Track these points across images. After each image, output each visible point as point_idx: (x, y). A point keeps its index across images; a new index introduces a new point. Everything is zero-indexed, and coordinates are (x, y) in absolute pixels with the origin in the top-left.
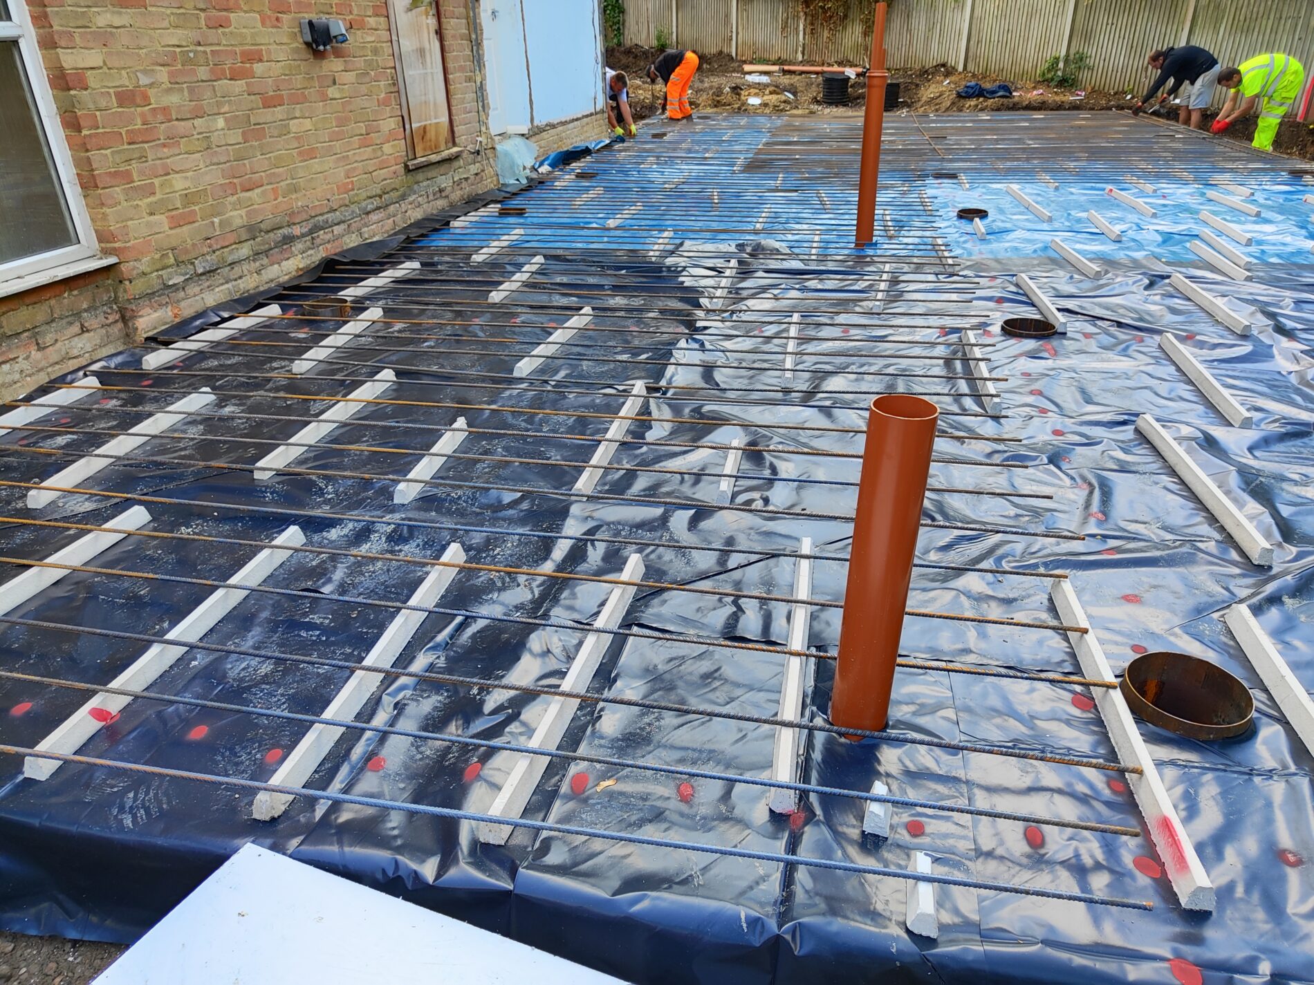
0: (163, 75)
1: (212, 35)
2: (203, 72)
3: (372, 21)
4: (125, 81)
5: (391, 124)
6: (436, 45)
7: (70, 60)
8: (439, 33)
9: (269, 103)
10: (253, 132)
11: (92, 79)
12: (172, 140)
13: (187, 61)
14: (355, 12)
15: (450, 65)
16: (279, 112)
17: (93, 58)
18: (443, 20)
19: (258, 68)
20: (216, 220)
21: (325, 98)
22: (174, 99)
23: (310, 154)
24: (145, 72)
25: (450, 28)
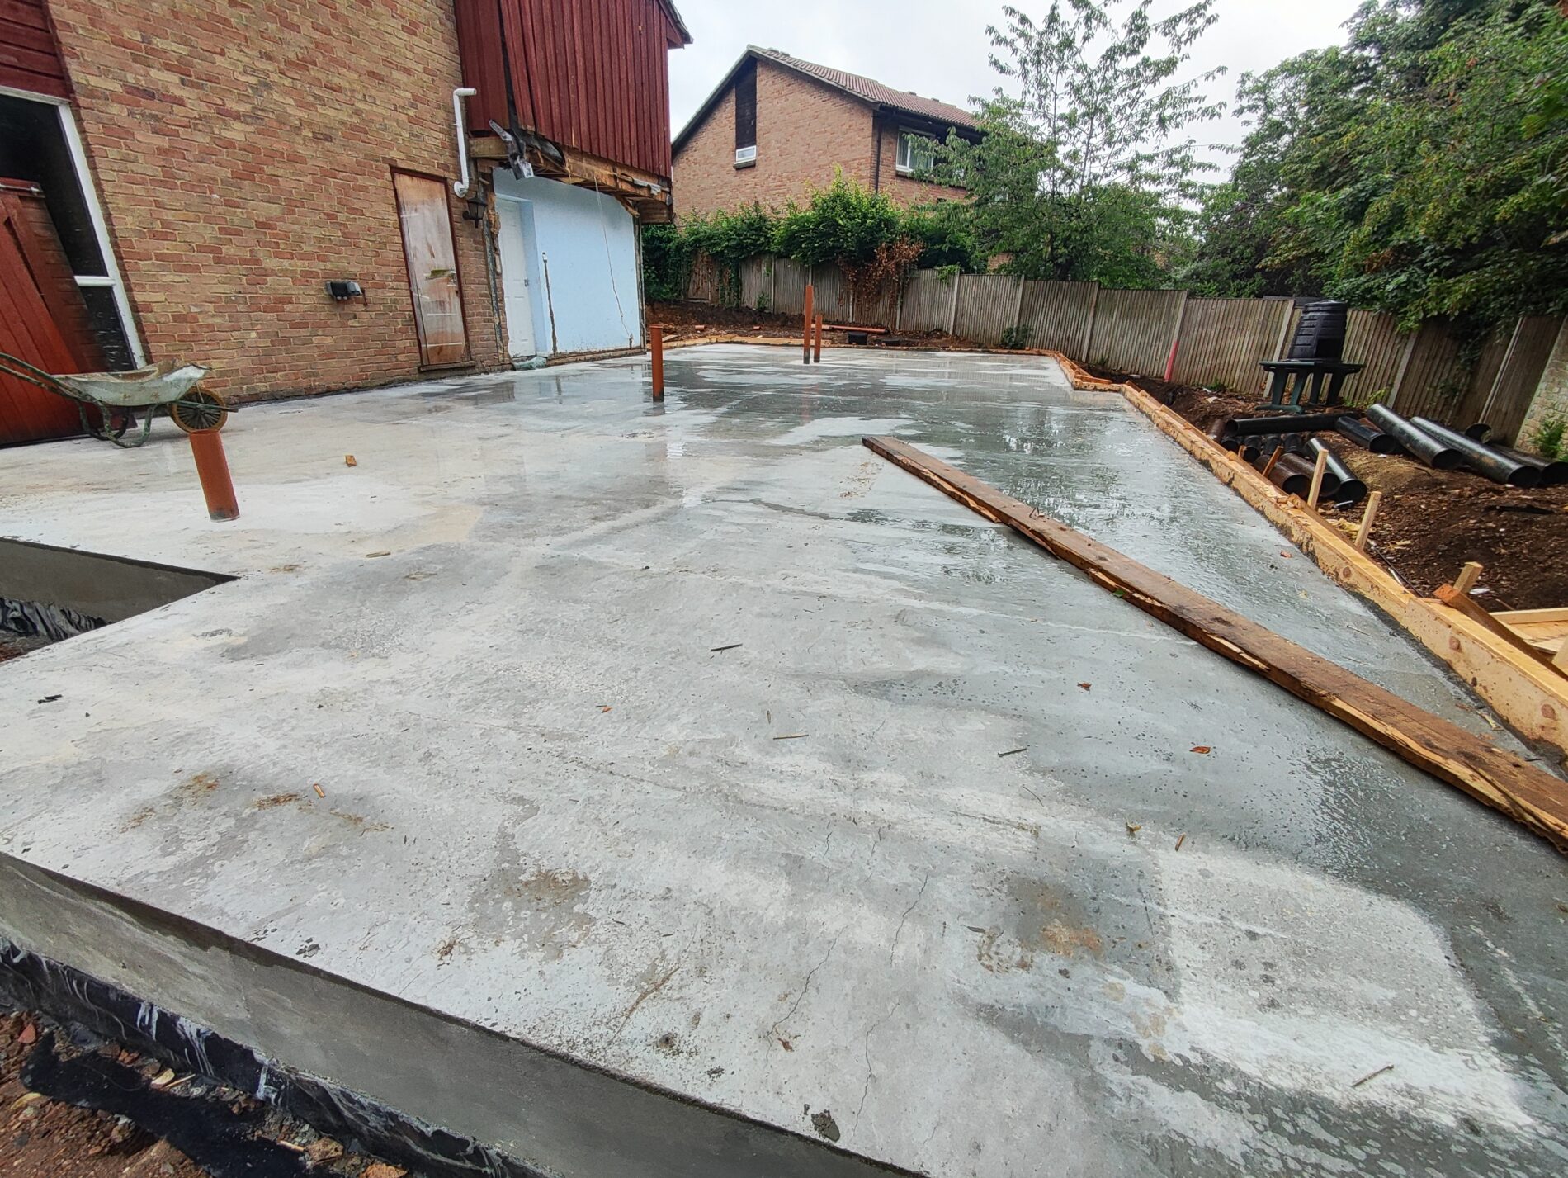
0: (210, 308)
1: (251, 288)
2: (241, 307)
3: (394, 284)
4: (180, 309)
5: (405, 342)
6: (456, 301)
7: (139, 297)
8: (460, 293)
9: (295, 326)
10: (278, 341)
11: (155, 307)
12: (211, 341)
13: (228, 300)
14: (378, 278)
15: (469, 312)
16: (304, 332)
17: (161, 297)
18: (464, 286)
19: (288, 307)
20: (244, 387)
21: (344, 326)
22: (218, 320)
23: (330, 356)
24: (195, 306)
25: (470, 290)
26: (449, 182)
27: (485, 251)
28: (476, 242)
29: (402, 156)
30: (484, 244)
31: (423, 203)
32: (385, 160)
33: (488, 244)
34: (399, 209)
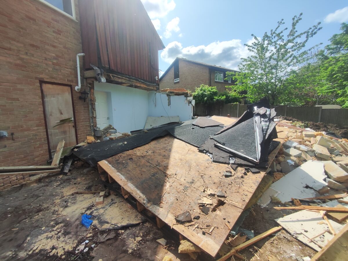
8: (75, 126)
14: (24, 127)
15: (80, 133)
25: (80, 125)
26: (73, 86)
27: (88, 110)
28: (85, 107)
29: (47, 77)
30: (88, 107)
31: (58, 94)
32: (36, 78)
33: (90, 107)
34: (43, 97)
